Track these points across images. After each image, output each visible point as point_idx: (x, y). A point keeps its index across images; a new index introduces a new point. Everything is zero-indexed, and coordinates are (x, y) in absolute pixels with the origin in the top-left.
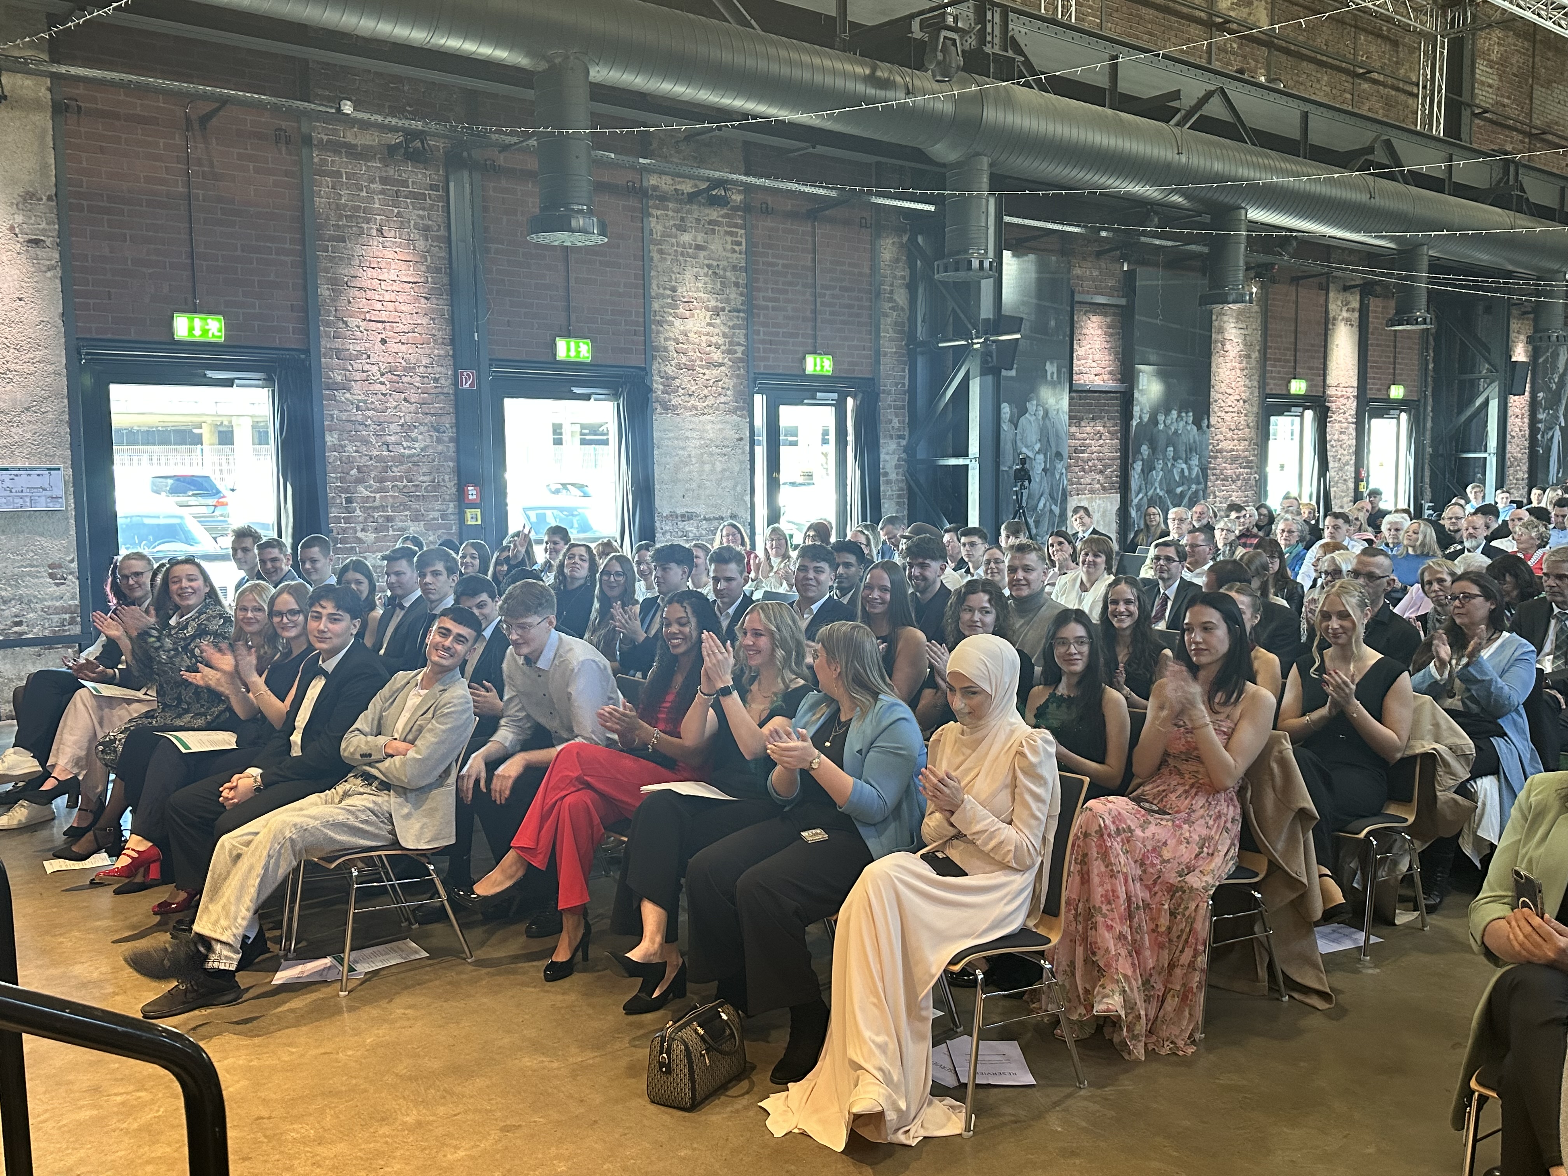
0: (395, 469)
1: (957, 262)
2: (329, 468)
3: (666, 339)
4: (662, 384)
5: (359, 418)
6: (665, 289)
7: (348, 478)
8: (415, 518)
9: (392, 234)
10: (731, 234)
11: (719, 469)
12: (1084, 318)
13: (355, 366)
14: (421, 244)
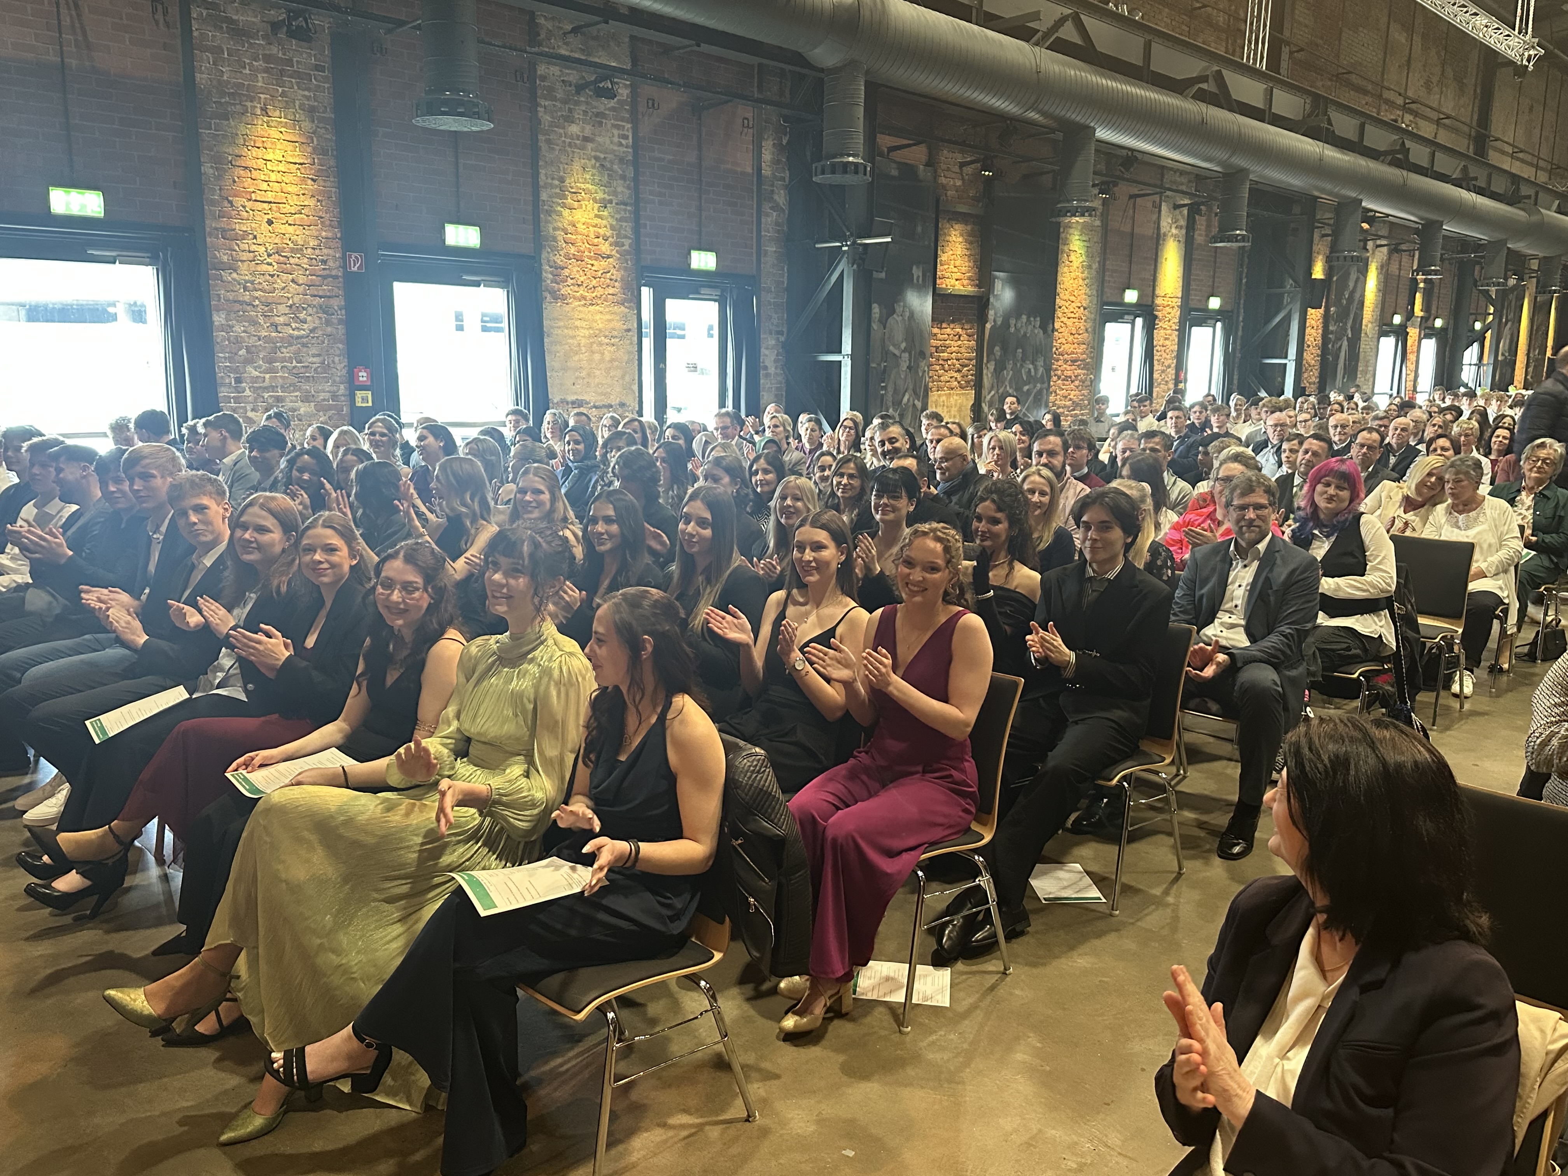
0: (284, 350)
1: (833, 165)
2: (217, 348)
3: (555, 229)
4: (551, 273)
5: (247, 298)
6: (553, 179)
7: (236, 357)
8: (306, 399)
9: (277, 113)
10: (618, 127)
11: (607, 359)
12: (948, 226)
13: (241, 245)
14: (307, 125)
